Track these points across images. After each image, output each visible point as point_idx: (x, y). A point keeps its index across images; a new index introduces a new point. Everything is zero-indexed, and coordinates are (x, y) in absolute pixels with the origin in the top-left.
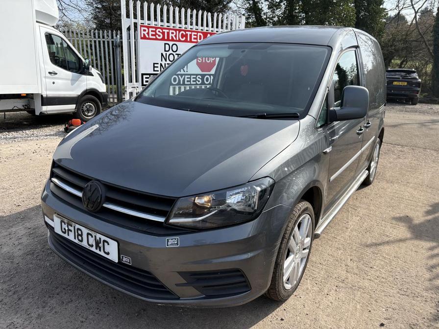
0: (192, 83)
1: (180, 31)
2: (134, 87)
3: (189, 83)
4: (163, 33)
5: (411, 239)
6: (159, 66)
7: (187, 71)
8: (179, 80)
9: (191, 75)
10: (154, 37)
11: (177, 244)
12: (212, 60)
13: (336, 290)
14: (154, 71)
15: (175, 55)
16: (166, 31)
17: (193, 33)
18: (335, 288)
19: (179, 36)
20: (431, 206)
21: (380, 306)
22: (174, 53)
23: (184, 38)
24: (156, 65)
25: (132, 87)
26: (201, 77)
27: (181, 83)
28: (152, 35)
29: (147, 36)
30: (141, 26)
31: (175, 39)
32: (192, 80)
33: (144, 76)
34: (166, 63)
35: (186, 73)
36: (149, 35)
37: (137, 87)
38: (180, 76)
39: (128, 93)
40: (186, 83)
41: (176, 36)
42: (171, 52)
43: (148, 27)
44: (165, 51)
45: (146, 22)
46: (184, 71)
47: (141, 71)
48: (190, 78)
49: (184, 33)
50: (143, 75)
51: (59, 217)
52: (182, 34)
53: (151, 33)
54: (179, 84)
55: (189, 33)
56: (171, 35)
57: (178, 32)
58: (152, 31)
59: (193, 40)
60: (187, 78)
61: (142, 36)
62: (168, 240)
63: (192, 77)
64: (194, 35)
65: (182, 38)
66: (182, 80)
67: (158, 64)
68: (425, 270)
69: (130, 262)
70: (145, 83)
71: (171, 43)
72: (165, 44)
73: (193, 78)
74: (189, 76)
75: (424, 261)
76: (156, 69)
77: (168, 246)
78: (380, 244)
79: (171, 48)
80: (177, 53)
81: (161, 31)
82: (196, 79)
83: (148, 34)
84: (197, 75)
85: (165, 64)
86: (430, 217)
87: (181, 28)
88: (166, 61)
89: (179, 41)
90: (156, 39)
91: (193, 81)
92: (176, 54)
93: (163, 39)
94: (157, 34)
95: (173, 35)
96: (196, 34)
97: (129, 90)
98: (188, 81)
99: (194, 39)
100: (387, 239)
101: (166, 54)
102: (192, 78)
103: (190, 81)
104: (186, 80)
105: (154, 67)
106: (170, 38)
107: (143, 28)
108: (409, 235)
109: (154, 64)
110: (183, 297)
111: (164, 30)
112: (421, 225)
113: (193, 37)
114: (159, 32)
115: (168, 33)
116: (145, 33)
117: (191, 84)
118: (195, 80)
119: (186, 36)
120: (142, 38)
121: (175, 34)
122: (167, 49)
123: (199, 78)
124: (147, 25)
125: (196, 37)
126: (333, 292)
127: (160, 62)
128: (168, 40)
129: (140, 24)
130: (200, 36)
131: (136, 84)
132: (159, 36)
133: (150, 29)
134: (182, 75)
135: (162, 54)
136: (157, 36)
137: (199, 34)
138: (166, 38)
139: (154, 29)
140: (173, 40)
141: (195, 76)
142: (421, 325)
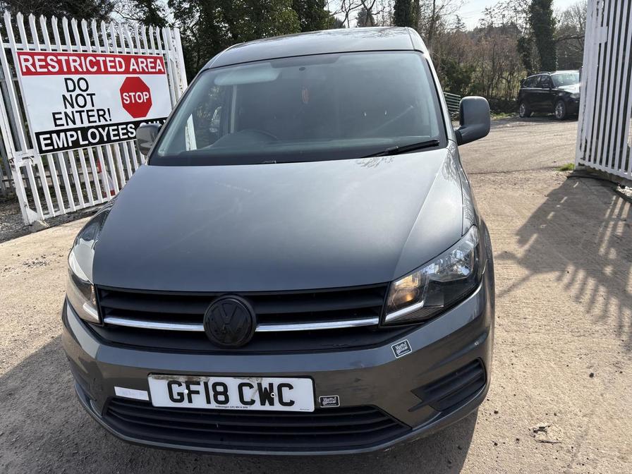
0: (122, 137)
1: (86, 56)
2: (27, 158)
3: (118, 138)
4: (59, 62)
5: (532, 274)
6: (63, 116)
7: (110, 120)
8: (101, 135)
9: (117, 125)
10: (46, 70)
11: (409, 349)
12: (145, 97)
13: (516, 357)
14: (56, 125)
15: (86, 96)
16: (63, 58)
17: (108, 59)
18: (512, 354)
19: (86, 64)
20: (517, 234)
21: (571, 356)
22: (85, 94)
23: (95, 68)
24: (57, 116)
25: (23, 159)
26: (133, 127)
27: (105, 139)
28: (41, 67)
29: (33, 70)
30: (19, 54)
31: (80, 70)
32: (121, 132)
33: (42, 137)
34: (74, 110)
35: (109, 122)
36: (35, 67)
37: (33, 157)
38: (100, 129)
39: (18, 169)
40: (113, 138)
41: (81, 65)
42: (78, 91)
43: (32, 55)
44: (68, 91)
45: (27, 47)
46: (106, 121)
47: (34, 129)
48: (117, 130)
49: (94, 60)
50: (38, 134)
51: (162, 379)
52: (91, 61)
53: (38, 64)
54: (101, 141)
55: (101, 59)
56: (72, 64)
57: (82, 58)
58: (40, 60)
59: (110, 70)
60: (113, 130)
61: (25, 70)
62: (394, 348)
63: (120, 127)
64: (110, 61)
65: (92, 67)
66: (104, 134)
67: (60, 113)
68: (574, 304)
69: (337, 403)
70: (44, 148)
71: (75, 77)
72: (66, 79)
73: (122, 129)
74: (116, 127)
75: (565, 294)
76: (59, 122)
77: (397, 355)
78: (509, 290)
79: (77, 85)
80: (88, 92)
81: (55, 59)
82: (127, 130)
83: (34, 65)
84: (127, 124)
85: (73, 112)
86: (527, 247)
87: (86, 51)
88: (73, 107)
89: (88, 72)
90: (49, 73)
91: (124, 134)
92: (88, 95)
93: (61, 72)
94: (50, 65)
95: (77, 64)
96: (112, 59)
97: (18, 164)
98: (114, 135)
99: (112, 67)
100: (511, 282)
101: (71, 95)
102: (120, 129)
103: (118, 135)
104: (112, 133)
105: (55, 120)
106: (73, 70)
107: (22, 57)
108: (526, 272)
109: (54, 114)
110: (416, 426)
111: (59, 58)
112: (526, 256)
113: (109, 64)
114: (52, 60)
115: (67, 62)
116: (29, 64)
117: (120, 140)
118: (125, 131)
119: (98, 63)
120: (24, 74)
121: (78, 62)
122: (71, 87)
123: (131, 128)
124: (28, 51)
125: (113, 64)
126: (514, 358)
127: (63, 110)
128: (69, 72)
129: (16, 50)
130: (120, 62)
131: (29, 153)
132: (54, 67)
133: (36, 58)
134: (103, 127)
135: (64, 96)
136: (50, 67)
137: (117, 59)
138: (65, 70)
139: (43, 57)
140: (77, 72)
141: (125, 126)
142: (622, 360)
